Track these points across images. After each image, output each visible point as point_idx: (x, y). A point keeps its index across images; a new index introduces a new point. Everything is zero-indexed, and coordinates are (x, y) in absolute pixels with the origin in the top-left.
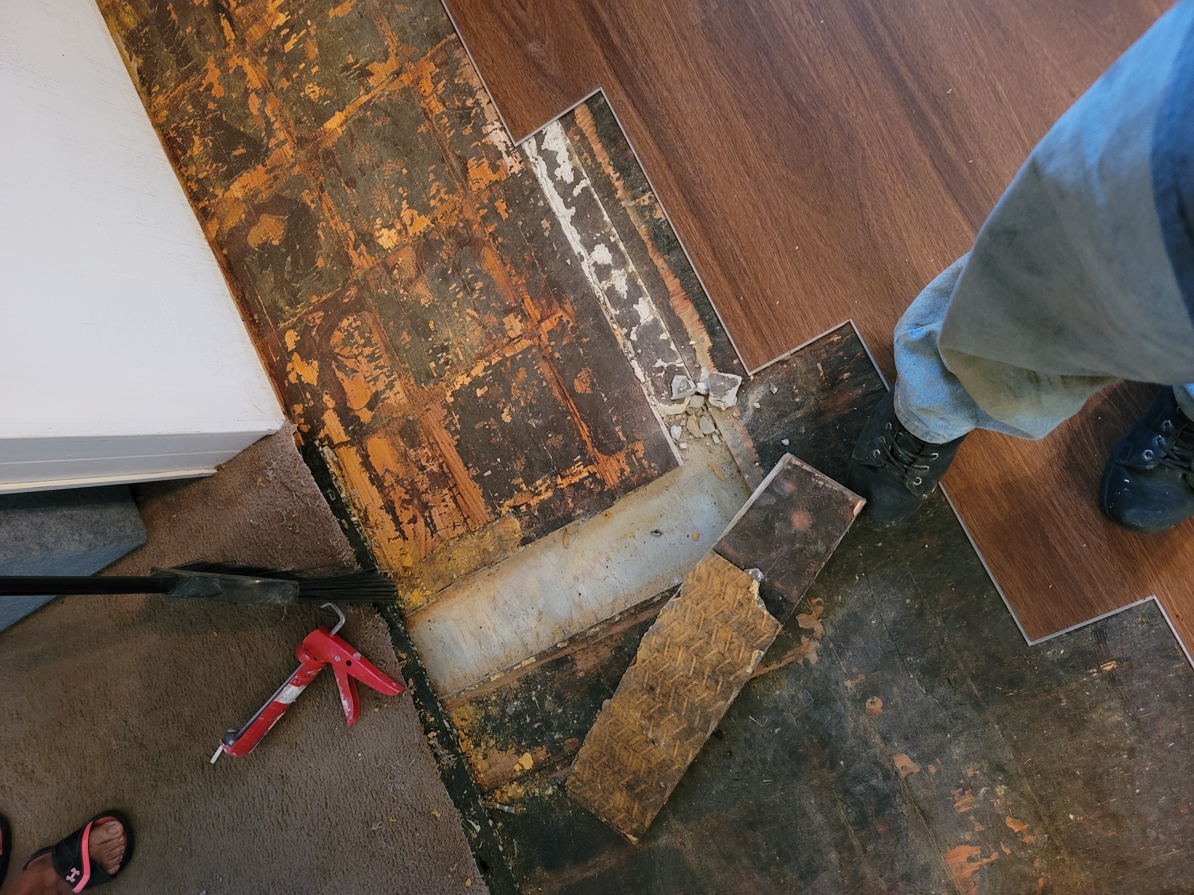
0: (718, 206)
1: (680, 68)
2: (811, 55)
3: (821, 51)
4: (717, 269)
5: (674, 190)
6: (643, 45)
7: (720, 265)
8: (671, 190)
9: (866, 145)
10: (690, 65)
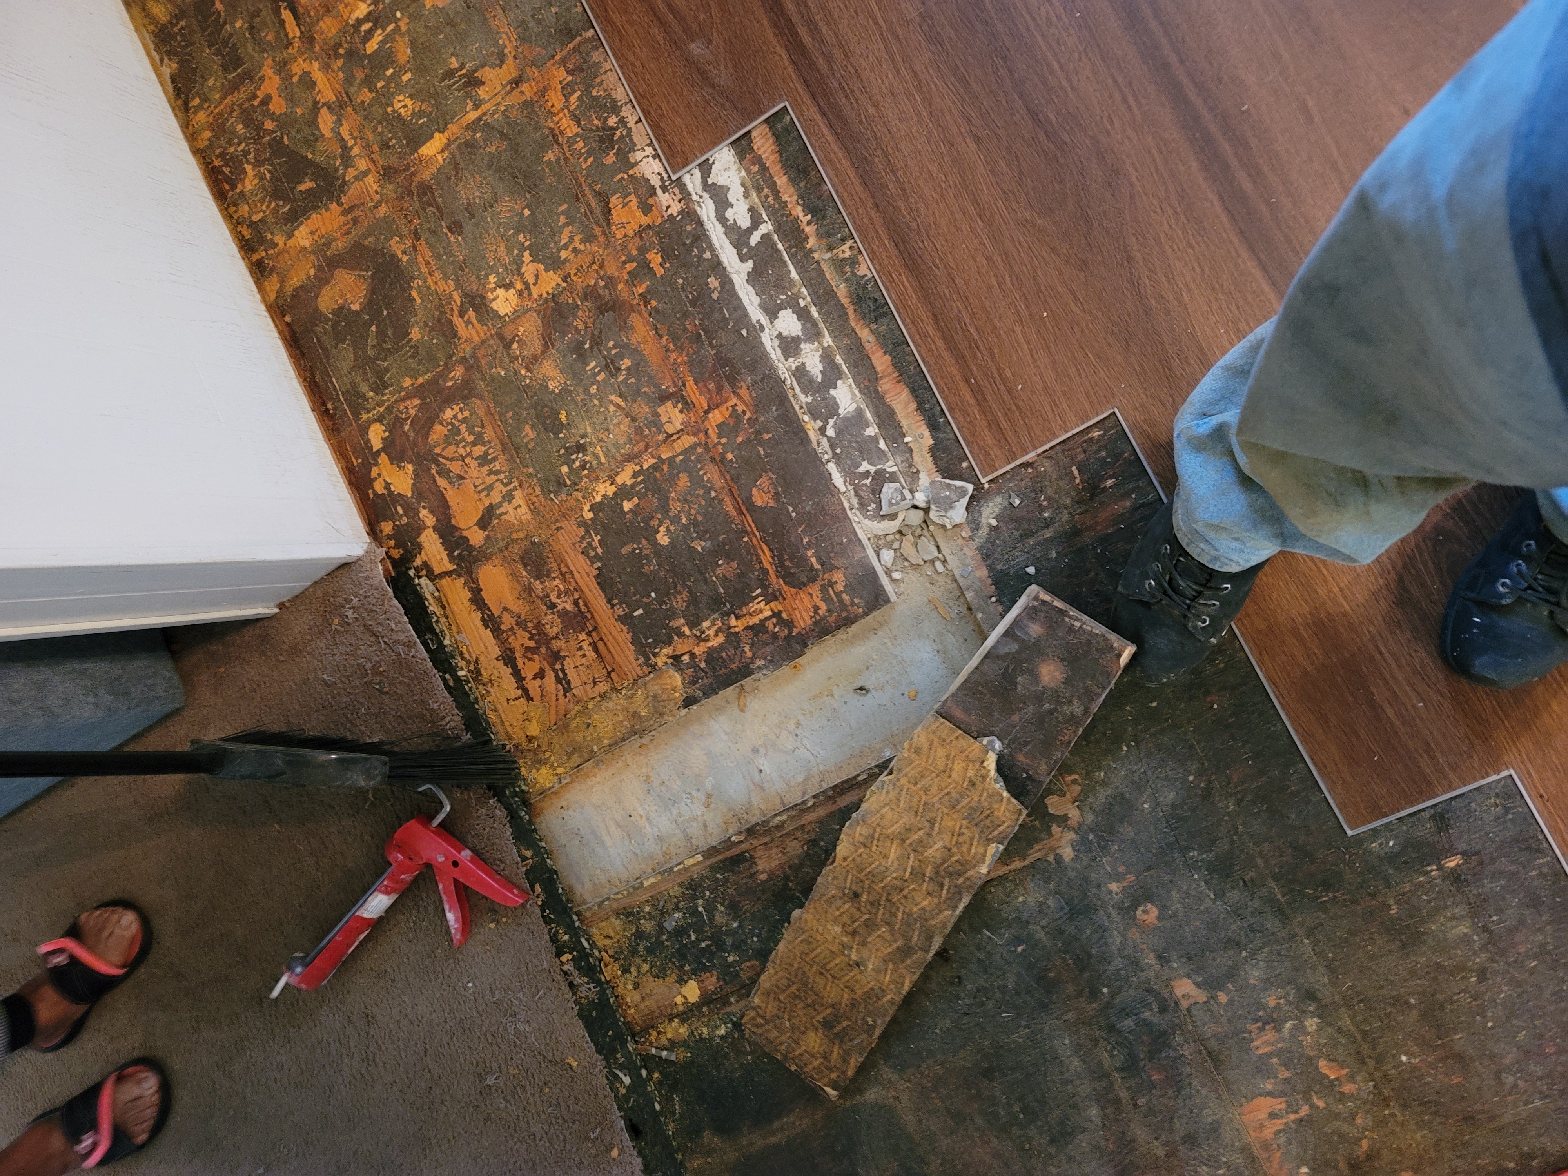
0: (941, 260)
1: (890, 75)
2: (1063, 61)
3: (1076, 55)
4: (940, 343)
5: (883, 237)
6: (841, 46)
7: (945, 338)
8: (879, 238)
9: (1135, 180)
10: (903, 72)
